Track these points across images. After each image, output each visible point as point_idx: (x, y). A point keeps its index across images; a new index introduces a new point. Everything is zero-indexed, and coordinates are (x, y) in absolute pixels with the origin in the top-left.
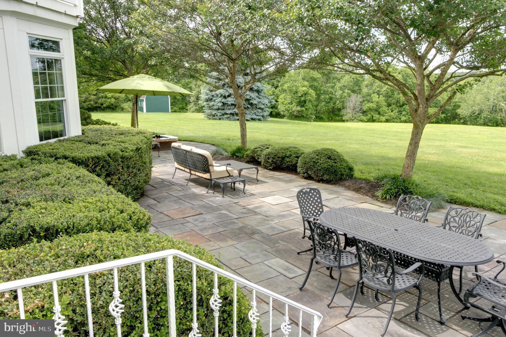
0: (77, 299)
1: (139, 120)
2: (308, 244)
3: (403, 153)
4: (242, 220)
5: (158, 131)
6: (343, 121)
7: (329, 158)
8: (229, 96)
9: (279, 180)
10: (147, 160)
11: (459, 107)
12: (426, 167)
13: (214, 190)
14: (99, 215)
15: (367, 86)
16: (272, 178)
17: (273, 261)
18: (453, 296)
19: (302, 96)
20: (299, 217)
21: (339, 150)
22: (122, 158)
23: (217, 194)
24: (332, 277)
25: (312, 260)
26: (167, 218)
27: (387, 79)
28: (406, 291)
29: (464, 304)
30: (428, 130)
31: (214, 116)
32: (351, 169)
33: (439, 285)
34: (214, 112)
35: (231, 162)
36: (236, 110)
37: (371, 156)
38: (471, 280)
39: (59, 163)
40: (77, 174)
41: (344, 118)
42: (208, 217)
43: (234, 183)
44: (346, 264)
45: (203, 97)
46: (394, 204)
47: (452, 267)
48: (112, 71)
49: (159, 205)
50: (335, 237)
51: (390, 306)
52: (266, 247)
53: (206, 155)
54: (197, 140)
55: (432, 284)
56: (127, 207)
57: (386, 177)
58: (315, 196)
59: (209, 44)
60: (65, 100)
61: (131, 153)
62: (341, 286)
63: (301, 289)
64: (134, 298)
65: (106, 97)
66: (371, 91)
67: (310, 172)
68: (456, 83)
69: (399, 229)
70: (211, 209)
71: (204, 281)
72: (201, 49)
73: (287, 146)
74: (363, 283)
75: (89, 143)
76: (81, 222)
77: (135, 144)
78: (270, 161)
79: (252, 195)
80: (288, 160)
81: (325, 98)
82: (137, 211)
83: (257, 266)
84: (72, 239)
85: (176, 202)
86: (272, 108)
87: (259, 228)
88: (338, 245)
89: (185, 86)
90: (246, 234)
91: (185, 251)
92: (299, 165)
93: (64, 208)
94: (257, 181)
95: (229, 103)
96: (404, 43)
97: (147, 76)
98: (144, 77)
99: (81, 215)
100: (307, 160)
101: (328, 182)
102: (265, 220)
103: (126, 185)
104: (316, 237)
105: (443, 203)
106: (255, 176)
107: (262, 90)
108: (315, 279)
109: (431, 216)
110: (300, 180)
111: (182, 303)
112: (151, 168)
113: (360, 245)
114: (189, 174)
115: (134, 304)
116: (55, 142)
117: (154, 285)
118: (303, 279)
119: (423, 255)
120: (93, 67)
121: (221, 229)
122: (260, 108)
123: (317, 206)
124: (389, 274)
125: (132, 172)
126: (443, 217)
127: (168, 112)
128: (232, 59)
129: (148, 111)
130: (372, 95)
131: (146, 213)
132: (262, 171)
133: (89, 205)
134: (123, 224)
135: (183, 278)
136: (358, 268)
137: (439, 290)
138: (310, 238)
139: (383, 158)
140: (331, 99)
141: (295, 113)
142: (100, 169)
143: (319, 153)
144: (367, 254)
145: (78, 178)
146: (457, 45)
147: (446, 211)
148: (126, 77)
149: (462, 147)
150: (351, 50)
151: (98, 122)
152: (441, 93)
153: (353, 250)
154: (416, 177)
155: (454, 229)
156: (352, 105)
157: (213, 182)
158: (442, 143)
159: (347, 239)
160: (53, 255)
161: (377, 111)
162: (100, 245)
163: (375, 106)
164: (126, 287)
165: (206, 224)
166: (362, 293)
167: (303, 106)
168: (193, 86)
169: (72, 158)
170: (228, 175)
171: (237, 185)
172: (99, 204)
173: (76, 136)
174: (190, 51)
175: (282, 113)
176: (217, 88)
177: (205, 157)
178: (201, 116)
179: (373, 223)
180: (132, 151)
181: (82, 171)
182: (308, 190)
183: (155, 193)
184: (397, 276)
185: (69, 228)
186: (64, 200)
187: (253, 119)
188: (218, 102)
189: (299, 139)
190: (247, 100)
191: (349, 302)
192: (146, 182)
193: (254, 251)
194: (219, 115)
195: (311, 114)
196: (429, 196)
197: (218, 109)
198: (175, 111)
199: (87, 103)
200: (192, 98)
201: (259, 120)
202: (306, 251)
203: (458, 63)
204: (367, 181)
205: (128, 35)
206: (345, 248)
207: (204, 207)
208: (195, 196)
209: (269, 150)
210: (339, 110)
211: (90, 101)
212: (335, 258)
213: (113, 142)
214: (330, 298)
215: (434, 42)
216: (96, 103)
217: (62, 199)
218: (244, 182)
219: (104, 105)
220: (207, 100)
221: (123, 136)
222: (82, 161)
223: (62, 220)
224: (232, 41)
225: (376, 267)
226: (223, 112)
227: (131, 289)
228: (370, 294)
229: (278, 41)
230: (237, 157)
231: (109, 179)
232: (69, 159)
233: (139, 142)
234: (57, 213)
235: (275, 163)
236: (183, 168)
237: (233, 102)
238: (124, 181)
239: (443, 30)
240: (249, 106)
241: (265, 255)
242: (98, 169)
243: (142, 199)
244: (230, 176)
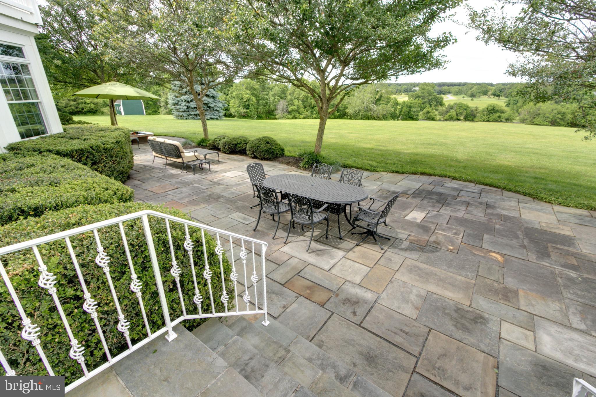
0: (66, 258)
1: (117, 121)
2: (257, 201)
3: (314, 139)
4: (210, 189)
5: (136, 129)
6: (276, 119)
7: (268, 143)
8: (191, 101)
9: (235, 160)
10: (128, 151)
11: (347, 108)
12: (329, 147)
13: (187, 170)
14: (85, 194)
15: (290, 94)
16: (229, 159)
17: (234, 214)
18: (347, 222)
19: (246, 101)
20: (250, 185)
21: (274, 138)
22: (104, 149)
23: (189, 173)
24: (274, 220)
25: (260, 211)
26: (151, 194)
27: (302, 86)
28: (320, 223)
29: (353, 226)
30: (329, 123)
31: (181, 116)
32: (283, 150)
33: (339, 217)
34: (181, 114)
35: (198, 149)
36: (198, 112)
37: (295, 141)
38: (356, 212)
39: (43, 156)
40: (62, 163)
41: (276, 117)
42: (184, 190)
43: (202, 164)
44: (282, 211)
45: (171, 101)
46: (311, 171)
47: (346, 205)
48: (85, 79)
49: (143, 184)
50: (274, 194)
51: (311, 233)
52: (229, 206)
53: (177, 145)
54: (170, 135)
55: (334, 217)
56: (111, 186)
57: (305, 153)
58: (260, 168)
59: (169, 57)
60: (40, 102)
61: (112, 145)
62: (281, 225)
63: (254, 230)
64: (120, 251)
65: (85, 103)
66: (293, 98)
67: (255, 154)
68: (344, 89)
69: (314, 185)
70: (185, 184)
71: (178, 231)
72: (163, 62)
73: (238, 136)
74: (294, 221)
75: (71, 138)
76: (69, 200)
77: (114, 138)
78: (227, 147)
79: (216, 172)
80: (239, 146)
81: (263, 103)
82: (120, 188)
83: (223, 219)
84: (59, 212)
85: (157, 181)
86: (226, 110)
87: (222, 194)
88: (277, 199)
89: (155, 93)
90: (214, 199)
91: (162, 212)
92: (247, 149)
93: (51, 191)
94: (219, 162)
95: (192, 106)
96: (312, 60)
97: (118, 83)
98: (116, 84)
99: (69, 194)
100: (253, 145)
101: (268, 159)
102: (226, 188)
103: (112, 171)
104: (262, 195)
105: (340, 168)
106: (217, 159)
107: (216, 97)
108: (263, 223)
109: (332, 176)
110: (249, 159)
111: (163, 249)
112: (133, 157)
113: (291, 198)
114: (166, 160)
115: (121, 256)
116: (38, 139)
117: (137, 239)
118: (255, 224)
119: (329, 199)
120: (67, 75)
121: (195, 197)
122: (216, 110)
123: (262, 175)
124: (309, 214)
125: (116, 160)
126: (340, 176)
127: (143, 114)
128: (189, 70)
129: (125, 114)
130: (294, 100)
131: (129, 189)
132: (221, 155)
133: (75, 187)
134: (109, 199)
135: (161, 232)
136: (290, 213)
137: (339, 220)
138: (258, 197)
139: (303, 142)
140: (267, 103)
141: (243, 114)
142: (86, 159)
143: (260, 140)
144: (295, 203)
145: (62, 166)
146: (345, 62)
147: (340, 173)
148: (98, 84)
149: (349, 133)
150: (277, 63)
151: (80, 122)
152: (336, 96)
153: (286, 201)
154: (323, 153)
155: (346, 182)
156: (281, 108)
157: (185, 165)
158: (338, 131)
159: (282, 195)
160: (39, 228)
161: (298, 111)
162: (84, 215)
163: (296, 108)
164: (112, 243)
165: (183, 195)
166: (294, 227)
167: (247, 109)
168: (162, 94)
169: (57, 151)
170: (196, 159)
171: (204, 165)
172: (84, 185)
173: (58, 134)
174: (152, 62)
175: (233, 114)
176: (182, 94)
177: (177, 147)
178: (171, 117)
179: (298, 183)
180: (112, 143)
181: (67, 161)
182: (254, 165)
183: (139, 176)
184: (314, 214)
185: (57, 206)
186: (50, 184)
187: (212, 119)
188: (183, 106)
189: (247, 131)
190: (206, 104)
191: (286, 234)
192: (130, 168)
193: (220, 210)
194: (185, 115)
195: (254, 114)
196: (332, 164)
197: (184, 111)
198: (150, 114)
199: (68, 108)
200: (162, 103)
201: (217, 119)
202: (256, 206)
203: (346, 75)
204: (294, 157)
205: (95, 47)
206: (281, 201)
207: (180, 183)
208: (173, 176)
209: (225, 140)
210: (273, 111)
211: (71, 106)
212: (275, 208)
213: (94, 137)
214: (274, 234)
215: (331, 60)
216: (77, 108)
217: (48, 183)
218: (208, 163)
219: (85, 110)
220: (174, 104)
221: (103, 132)
222: (67, 154)
223: (49, 200)
224: (187, 55)
225: (301, 210)
226: (188, 113)
227: (117, 244)
228: (298, 227)
229: (224, 57)
230: (202, 145)
231: (95, 167)
232: (53, 152)
233: (118, 136)
234: (43, 195)
235: (231, 149)
236: (160, 156)
237: (195, 106)
238: (109, 168)
239: (336, 51)
240: (208, 109)
241: (229, 211)
242: (83, 159)
243: (129, 181)
244: (198, 159)
